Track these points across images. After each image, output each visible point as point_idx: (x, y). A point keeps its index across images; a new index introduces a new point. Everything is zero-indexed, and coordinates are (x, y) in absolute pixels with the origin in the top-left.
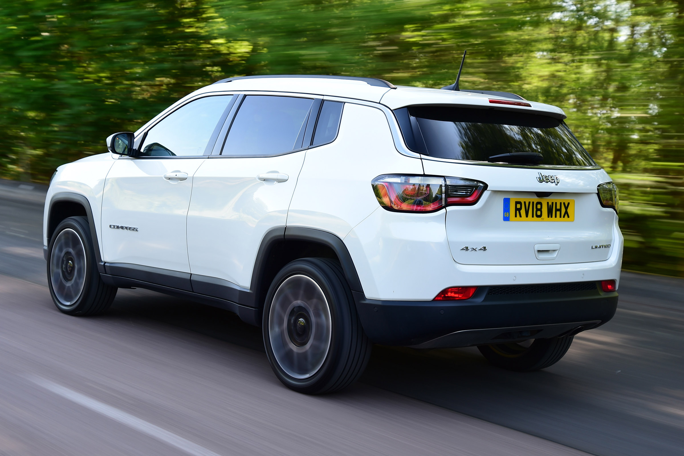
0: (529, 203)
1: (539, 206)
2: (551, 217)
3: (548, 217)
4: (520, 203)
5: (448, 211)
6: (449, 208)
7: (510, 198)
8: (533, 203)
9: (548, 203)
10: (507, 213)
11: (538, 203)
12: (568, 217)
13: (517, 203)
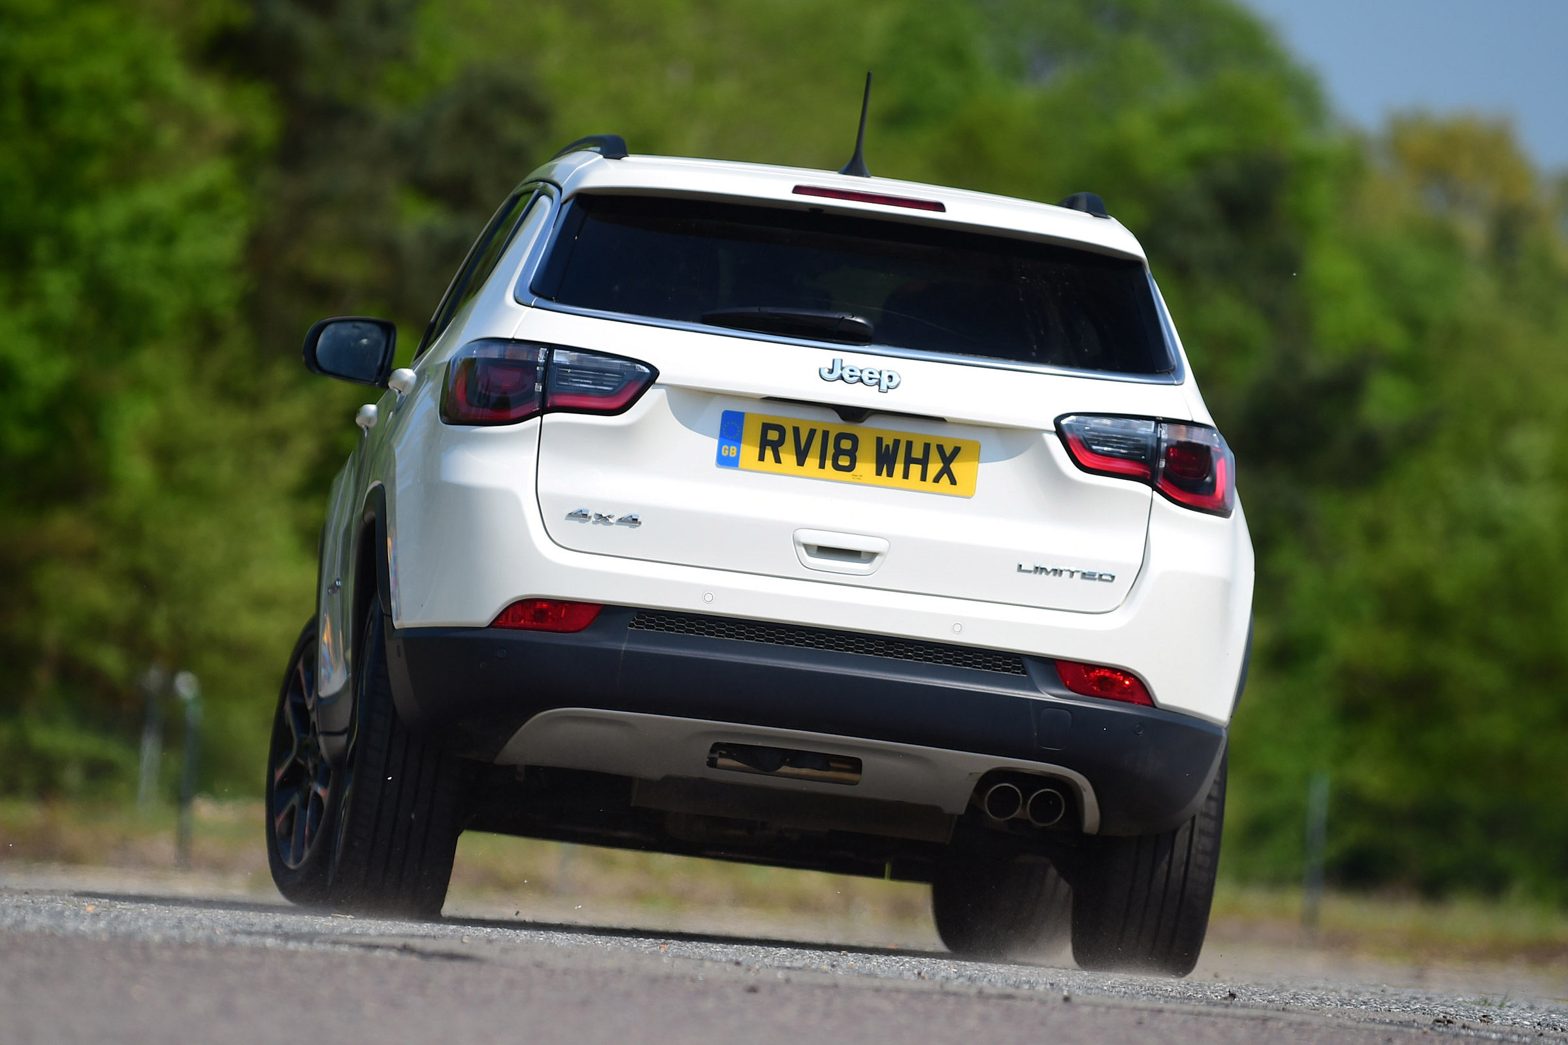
0: (812, 433)
1: (846, 444)
2: (890, 474)
3: (879, 473)
4: (781, 429)
5: (546, 424)
6: (549, 418)
7: (743, 414)
8: (826, 434)
9: (879, 441)
10: (732, 447)
11: (840, 437)
12: (953, 481)
13: (766, 427)
